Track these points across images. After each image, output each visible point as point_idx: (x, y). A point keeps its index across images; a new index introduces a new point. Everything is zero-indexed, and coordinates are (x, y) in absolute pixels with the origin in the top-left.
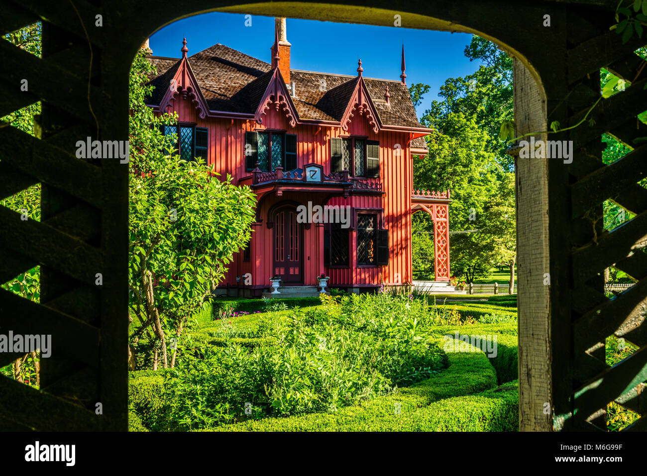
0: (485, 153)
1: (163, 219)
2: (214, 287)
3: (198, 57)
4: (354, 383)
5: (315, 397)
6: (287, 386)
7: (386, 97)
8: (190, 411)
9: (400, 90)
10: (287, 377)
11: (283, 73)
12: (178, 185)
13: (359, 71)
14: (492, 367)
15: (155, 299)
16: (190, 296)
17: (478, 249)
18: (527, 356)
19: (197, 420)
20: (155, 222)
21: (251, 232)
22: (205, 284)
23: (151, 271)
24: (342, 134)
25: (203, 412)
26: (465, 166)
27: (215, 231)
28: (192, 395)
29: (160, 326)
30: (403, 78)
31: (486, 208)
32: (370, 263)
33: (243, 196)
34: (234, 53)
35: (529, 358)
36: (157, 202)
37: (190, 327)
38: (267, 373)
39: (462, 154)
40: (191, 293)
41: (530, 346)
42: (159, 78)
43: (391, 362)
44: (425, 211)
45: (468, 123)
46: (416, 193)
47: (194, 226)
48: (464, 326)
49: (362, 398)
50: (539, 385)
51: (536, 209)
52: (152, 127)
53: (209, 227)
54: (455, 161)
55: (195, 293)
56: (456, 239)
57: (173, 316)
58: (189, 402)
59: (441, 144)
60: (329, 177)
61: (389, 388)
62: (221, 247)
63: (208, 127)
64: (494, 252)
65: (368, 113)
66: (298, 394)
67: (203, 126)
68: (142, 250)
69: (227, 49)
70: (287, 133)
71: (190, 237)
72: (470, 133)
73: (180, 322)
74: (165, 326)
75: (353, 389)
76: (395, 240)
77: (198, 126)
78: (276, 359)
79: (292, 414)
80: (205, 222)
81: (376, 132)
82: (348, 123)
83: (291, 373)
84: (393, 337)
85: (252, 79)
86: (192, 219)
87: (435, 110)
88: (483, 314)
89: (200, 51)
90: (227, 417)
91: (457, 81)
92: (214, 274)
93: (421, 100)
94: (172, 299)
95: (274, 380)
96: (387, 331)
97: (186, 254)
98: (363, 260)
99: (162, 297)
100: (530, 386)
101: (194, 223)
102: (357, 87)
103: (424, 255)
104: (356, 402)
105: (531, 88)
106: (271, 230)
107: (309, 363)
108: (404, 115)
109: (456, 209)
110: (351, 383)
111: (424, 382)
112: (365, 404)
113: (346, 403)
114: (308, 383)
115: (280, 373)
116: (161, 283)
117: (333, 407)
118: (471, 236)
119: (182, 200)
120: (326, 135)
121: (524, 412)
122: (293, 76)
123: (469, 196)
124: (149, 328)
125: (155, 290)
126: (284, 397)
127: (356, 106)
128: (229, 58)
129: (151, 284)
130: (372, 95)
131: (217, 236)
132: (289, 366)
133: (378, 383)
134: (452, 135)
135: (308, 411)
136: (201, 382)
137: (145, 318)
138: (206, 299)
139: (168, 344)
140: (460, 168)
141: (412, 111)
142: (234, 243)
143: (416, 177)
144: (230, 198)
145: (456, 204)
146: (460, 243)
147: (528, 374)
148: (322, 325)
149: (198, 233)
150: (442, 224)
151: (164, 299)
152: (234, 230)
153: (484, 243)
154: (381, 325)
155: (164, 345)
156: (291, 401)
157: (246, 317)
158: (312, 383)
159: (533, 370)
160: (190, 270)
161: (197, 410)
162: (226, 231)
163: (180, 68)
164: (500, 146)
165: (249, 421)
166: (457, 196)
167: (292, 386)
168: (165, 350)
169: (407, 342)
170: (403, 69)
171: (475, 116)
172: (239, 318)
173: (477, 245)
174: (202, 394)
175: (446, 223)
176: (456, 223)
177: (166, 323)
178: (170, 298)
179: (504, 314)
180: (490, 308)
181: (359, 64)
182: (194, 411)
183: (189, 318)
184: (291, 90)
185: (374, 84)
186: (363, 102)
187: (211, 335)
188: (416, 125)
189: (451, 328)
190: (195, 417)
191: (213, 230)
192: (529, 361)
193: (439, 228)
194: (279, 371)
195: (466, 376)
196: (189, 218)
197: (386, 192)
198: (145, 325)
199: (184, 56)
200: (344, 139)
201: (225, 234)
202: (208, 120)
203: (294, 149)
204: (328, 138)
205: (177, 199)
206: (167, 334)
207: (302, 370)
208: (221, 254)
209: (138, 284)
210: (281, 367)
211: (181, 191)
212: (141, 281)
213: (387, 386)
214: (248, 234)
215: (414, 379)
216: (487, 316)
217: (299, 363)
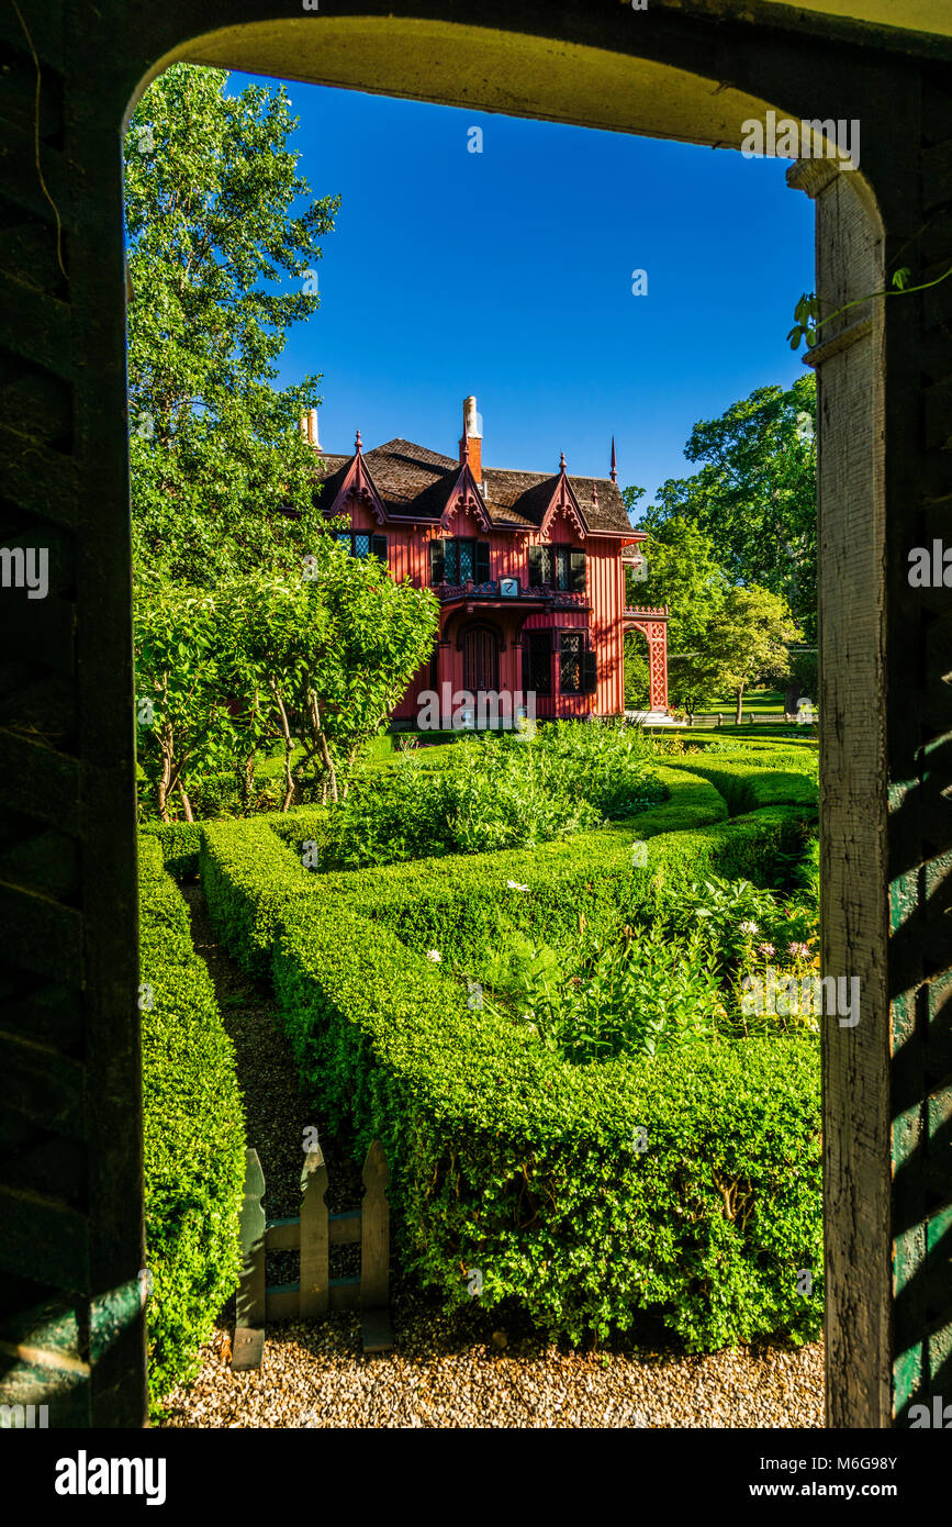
0: (708, 564)
1: (327, 626)
2: (391, 710)
3: (374, 454)
4: (556, 815)
5: (509, 830)
6: (475, 816)
7: (593, 498)
8: (358, 847)
9: (609, 490)
10: (474, 807)
11: (473, 471)
12: (345, 585)
13: (562, 466)
14: (721, 798)
15: (321, 723)
16: (363, 719)
17: (698, 676)
18: (836, 693)
19: (367, 859)
20: (318, 630)
21: (434, 644)
22: (379, 705)
23: (316, 690)
24: (542, 540)
25: (374, 849)
26: (684, 579)
27: (391, 642)
28: (360, 829)
29: (328, 754)
30: (613, 475)
31: (710, 628)
32: (575, 691)
33: (424, 601)
34: (417, 448)
35: (839, 696)
36: (319, 605)
37: (363, 756)
38: (451, 802)
39: (682, 564)
40: (363, 715)
41: (841, 676)
42: (329, 478)
43: (600, 793)
44: (640, 631)
45: (688, 529)
46: (628, 610)
47: (365, 636)
48: (687, 756)
49: (566, 832)
50: (859, 738)
51: (858, 442)
52: (321, 532)
53: (384, 636)
54: (673, 573)
55: (368, 716)
56: (674, 664)
57: (343, 743)
58: (357, 838)
59: (656, 554)
60: (527, 590)
61: (599, 821)
62: (397, 661)
63: (387, 535)
64: (718, 678)
65: (572, 515)
66: (488, 827)
67: (381, 534)
68: (304, 664)
69: (408, 443)
70: (479, 540)
71: (361, 649)
72: (690, 541)
73: (351, 750)
74: (334, 755)
75: (555, 821)
76: (604, 660)
77: (375, 533)
78: (461, 785)
79: (481, 851)
80: (377, 630)
81: (582, 538)
82: (549, 528)
83: (479, 802)
84: (603, 765)
85: (436, 478)
86: (363, 627)
87: (652, 518)
88: (709, 744)
89: (376, 446)
90: (402, 854)
91: (679, 482)
92: (391, 693)
93: (634, 506)
94: (342, 723)
95: (459, 809)
96: (596, 758)
97: (357, 669)
98: (567, 687)
99: (329, 720)
100: (841, 742)
101: (365, 631)
102: (560, 485)
103: (637, 682)
104: (559, 838)
105: (850, 236)
106: (461, 653)
107: (502, 790)
108: (614, 518)
109: (674, 629)
110: (552, 814)
111: (641, 815)
112: (570, 839)
113: (545, 837)
114: (500, 813)
115: (467, 801)
116: (328, 705)
117: (531, 843)
118: (692, 660)
119: (350, 604)
120: (523, 542)
121: (830, 786)
122: (485, 475)
123: (690, 614)
124: (316, 757)
125: (321, 713)
126: (471, 830)
127: (559, 507)
128: (410, 454)
129: (316, 705)
130: (577, 496)
131: (392, 648)
132: (476, 793)
133: (585, 815)
134: (669, 543)
135: (501, 848)
136: (372, 815)
137: (310, 746)
138: (382, 723)
139: (337, 775)
140: (678, 582)
141: (623, 514)
142: (413, 656)
143: (628, 593)
144: (409, 603)
145: (674, 623)
146: (678, 667)
147: (836, 723)
148: (519, 752)
149: (370, 644)
150: (658, 645)
151: (332, 722)
152: (413, 641)
153: (707, 668)
154: (588, 752)
155: (334, 777)
156: (480, 835)
157: (432, 749)
158: (505, 813)
159: (848, 715)
160: (362, 688)
161: (366, 846)
162: (404, 642)
163: (354, 466)
164: (726, 557)
165: (429, 858)
166: (676, 615)
167: (480, 817)
168: (334, 782)
169: (619, 771)
170: (613, 465)
171: (696, 520)
172: (424, 749)
173: (698, 670)
174: (373, 827)
175: (663, 643)
176: (674, 646)
177: (335, 750)
178: (339, 721)
179: (732, 743)
180: (717, 737)
181: (562, 458)
182: (363, 848)
183: (362, 746)
184: (483, 491)
185: (579, 482)
186: (567, 503)
187: (391, 768)
188: (628, 530)
189: (670, 757)
190: (364, 854)
191: (387, 641)
192: (839, 700)
193: (655, 649)
194: (465, 799)
195: (690, 808)
196: (359, 626)
197: (594, 607)
198: (311, 753)
199: (357, 451)
200: (545, 546)
201: (402, 646)
202: (388, 526)
203: (487, 557)
204: (526, 546)
205: (343, 603)
206: (336, 765)
207: (492, 797)
208: (398, 670)
209: (301, 705)
210: (466, 794)
211: (349, 593)
212: (305, 702)
213: (596, 819)
214: (430, 646)
215: (628, 812)
216: (713, 745)
217: (489, 790)
